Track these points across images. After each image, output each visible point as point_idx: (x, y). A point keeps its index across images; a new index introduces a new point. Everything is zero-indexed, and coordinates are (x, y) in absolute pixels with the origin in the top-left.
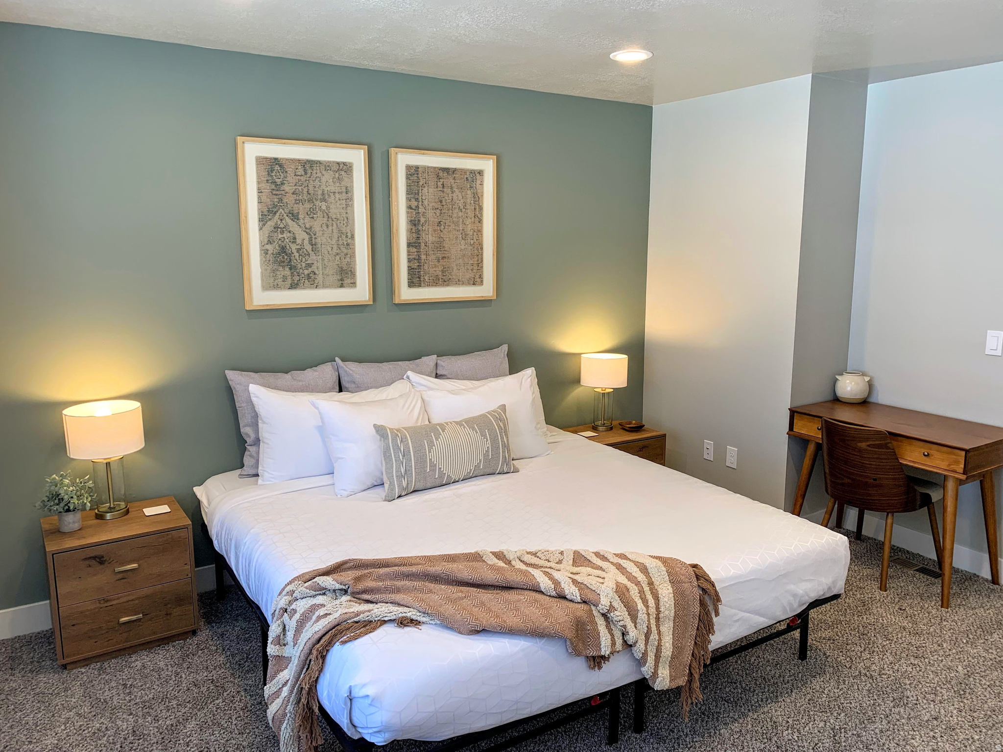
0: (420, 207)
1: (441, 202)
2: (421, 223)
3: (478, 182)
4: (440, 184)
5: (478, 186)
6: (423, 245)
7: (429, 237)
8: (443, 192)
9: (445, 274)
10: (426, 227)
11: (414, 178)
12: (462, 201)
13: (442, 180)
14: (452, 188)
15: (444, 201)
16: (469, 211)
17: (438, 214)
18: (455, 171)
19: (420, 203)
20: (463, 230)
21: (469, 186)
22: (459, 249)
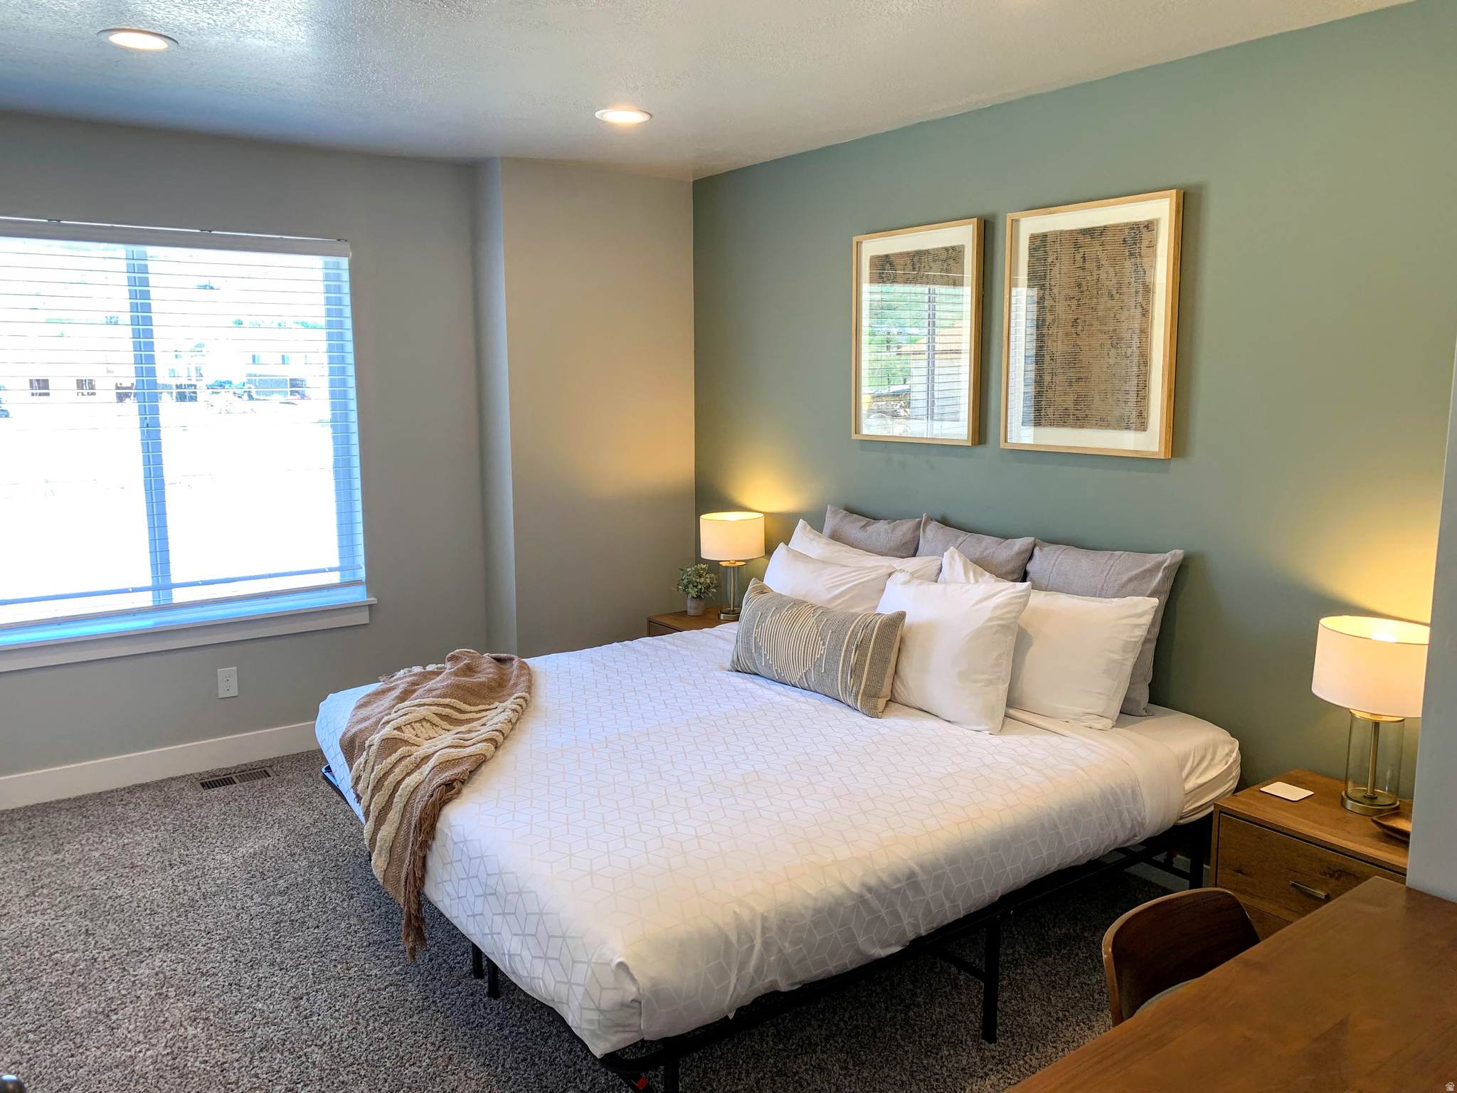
0: (1047, 297)
1: (1079, 286)
2: (1047, 324)
3: (1145, 243)
4: (1078, 257)
5: (1144, 251)
6: (1047, 358)
7: (1058, 346)
8: (1084, 269)
9: (1079, 407)
10: (1053, 330)
11: (1040, 253)
12: (1114, 281)
13: (1081, 250)
14: (1098, 260)
15: (1084, 284)
16: (1125, 297)
17: (1073, 308)
18: (1103, 230)
19: (1047, 292)
20: (1115, 330)
21: (1127, 253)
22: (1106, 365)
